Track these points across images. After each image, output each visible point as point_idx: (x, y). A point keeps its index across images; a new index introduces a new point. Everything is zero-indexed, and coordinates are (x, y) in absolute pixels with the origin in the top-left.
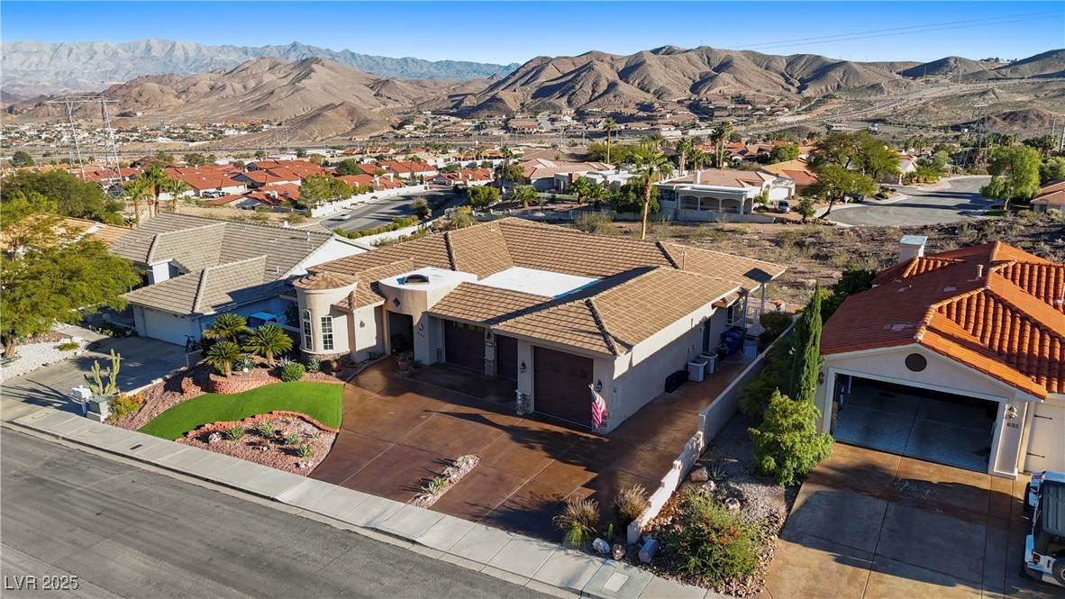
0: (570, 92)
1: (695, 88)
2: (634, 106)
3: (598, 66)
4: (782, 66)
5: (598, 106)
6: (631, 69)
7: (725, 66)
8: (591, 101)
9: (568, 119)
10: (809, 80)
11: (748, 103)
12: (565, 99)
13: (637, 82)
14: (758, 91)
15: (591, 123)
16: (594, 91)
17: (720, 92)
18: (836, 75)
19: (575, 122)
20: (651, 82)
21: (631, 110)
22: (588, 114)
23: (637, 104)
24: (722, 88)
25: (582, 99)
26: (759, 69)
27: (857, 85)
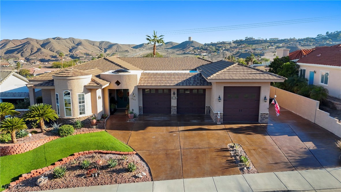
0: (22, 52)
1: (70, 51)
2: (49, 56)
3: (32, 43)
4: (98, 44)
5: (34, 56)
6: (45, 44)
7: (79, 44)
8: (31, 55)
9: (23, 61)
10: (107, 49)
11: (90, 55)
12: (20, 54)
13: (48, 49)
14: (92, 52)
15: (33, 62)
16: (32, 51)
17: (80, 52)
18: (115, 47)
19: (26, 62)
20: (54, 49)
21: (48, 58)
22: (30, 59)
23: (50, 56)
24: (80, 51)
25: (27, 54)
26: (90, 45)
27: (121, 50)
